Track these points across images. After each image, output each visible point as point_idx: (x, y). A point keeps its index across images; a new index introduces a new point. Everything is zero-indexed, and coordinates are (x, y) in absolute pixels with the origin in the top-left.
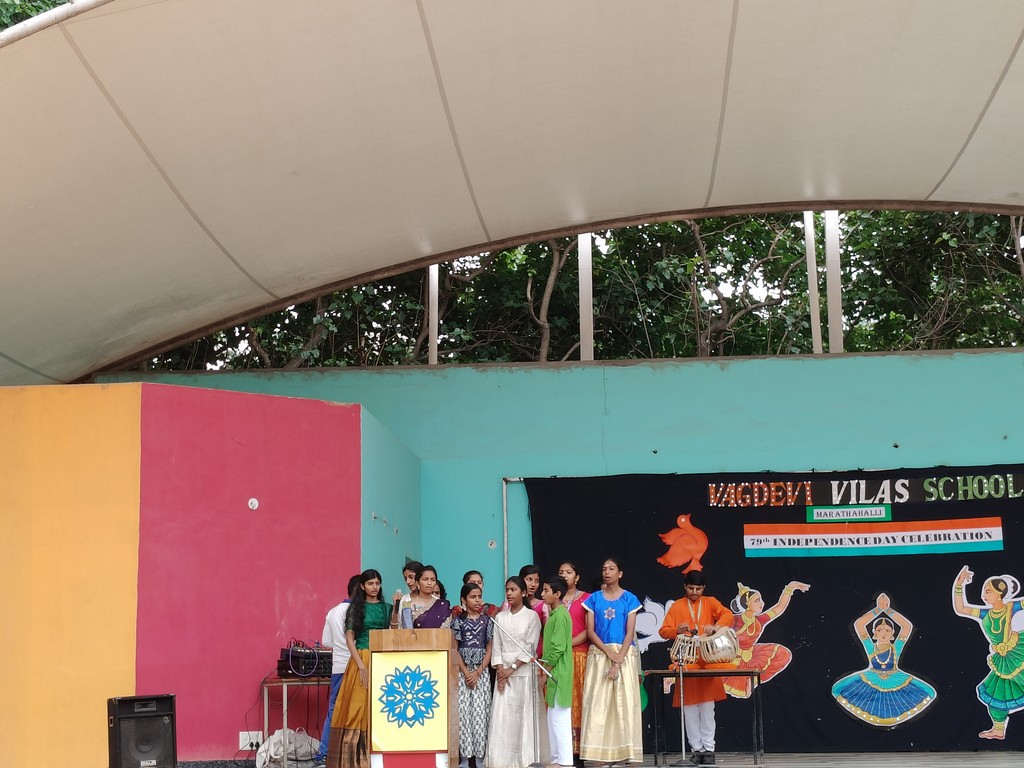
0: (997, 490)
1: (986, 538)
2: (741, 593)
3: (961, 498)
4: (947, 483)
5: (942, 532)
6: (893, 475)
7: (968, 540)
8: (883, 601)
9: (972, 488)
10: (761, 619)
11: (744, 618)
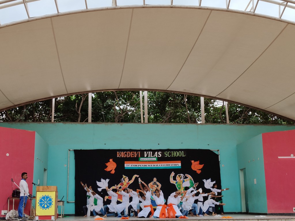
0: (180, 155)
1: (177, 166)
2: (123, 177)
3: (172, 156)
4: (169, 153)
5: (168, 164)
6: (158, 151)
7: (174, 166)
8: (155, 179)
9: (175, 154)
10: (128, 183)
11: (124, 183)
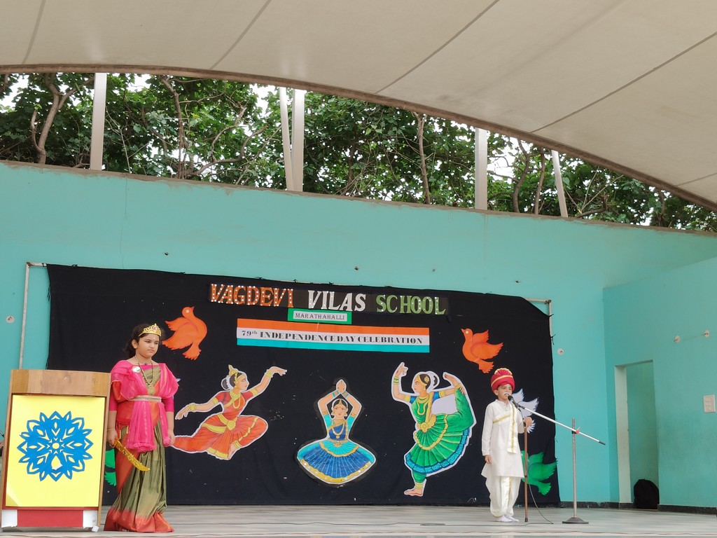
0: (427, 309)
1: (417, 343)
2: (231, 373)
3: (402, 311)
4: (393, 299)
5: (387, 336)
6: (355, 290)
7: (406, 343)
8: (341, 385)
9: (410, 305)
10: (245, 395)
11: (232, 394)
